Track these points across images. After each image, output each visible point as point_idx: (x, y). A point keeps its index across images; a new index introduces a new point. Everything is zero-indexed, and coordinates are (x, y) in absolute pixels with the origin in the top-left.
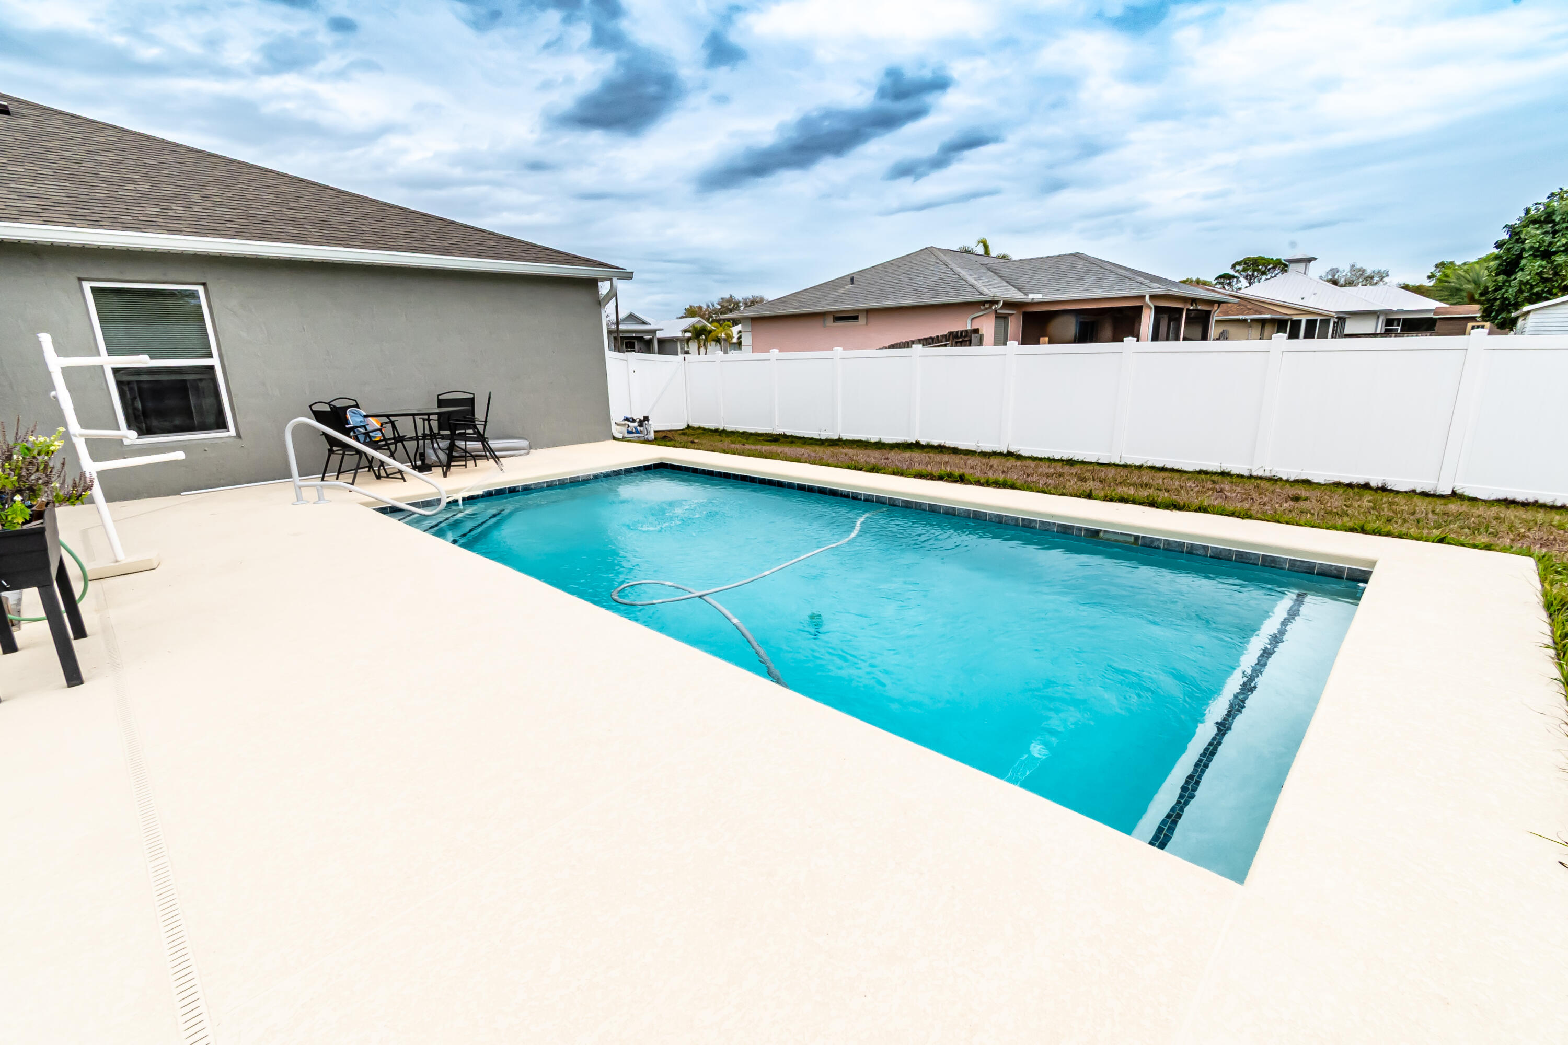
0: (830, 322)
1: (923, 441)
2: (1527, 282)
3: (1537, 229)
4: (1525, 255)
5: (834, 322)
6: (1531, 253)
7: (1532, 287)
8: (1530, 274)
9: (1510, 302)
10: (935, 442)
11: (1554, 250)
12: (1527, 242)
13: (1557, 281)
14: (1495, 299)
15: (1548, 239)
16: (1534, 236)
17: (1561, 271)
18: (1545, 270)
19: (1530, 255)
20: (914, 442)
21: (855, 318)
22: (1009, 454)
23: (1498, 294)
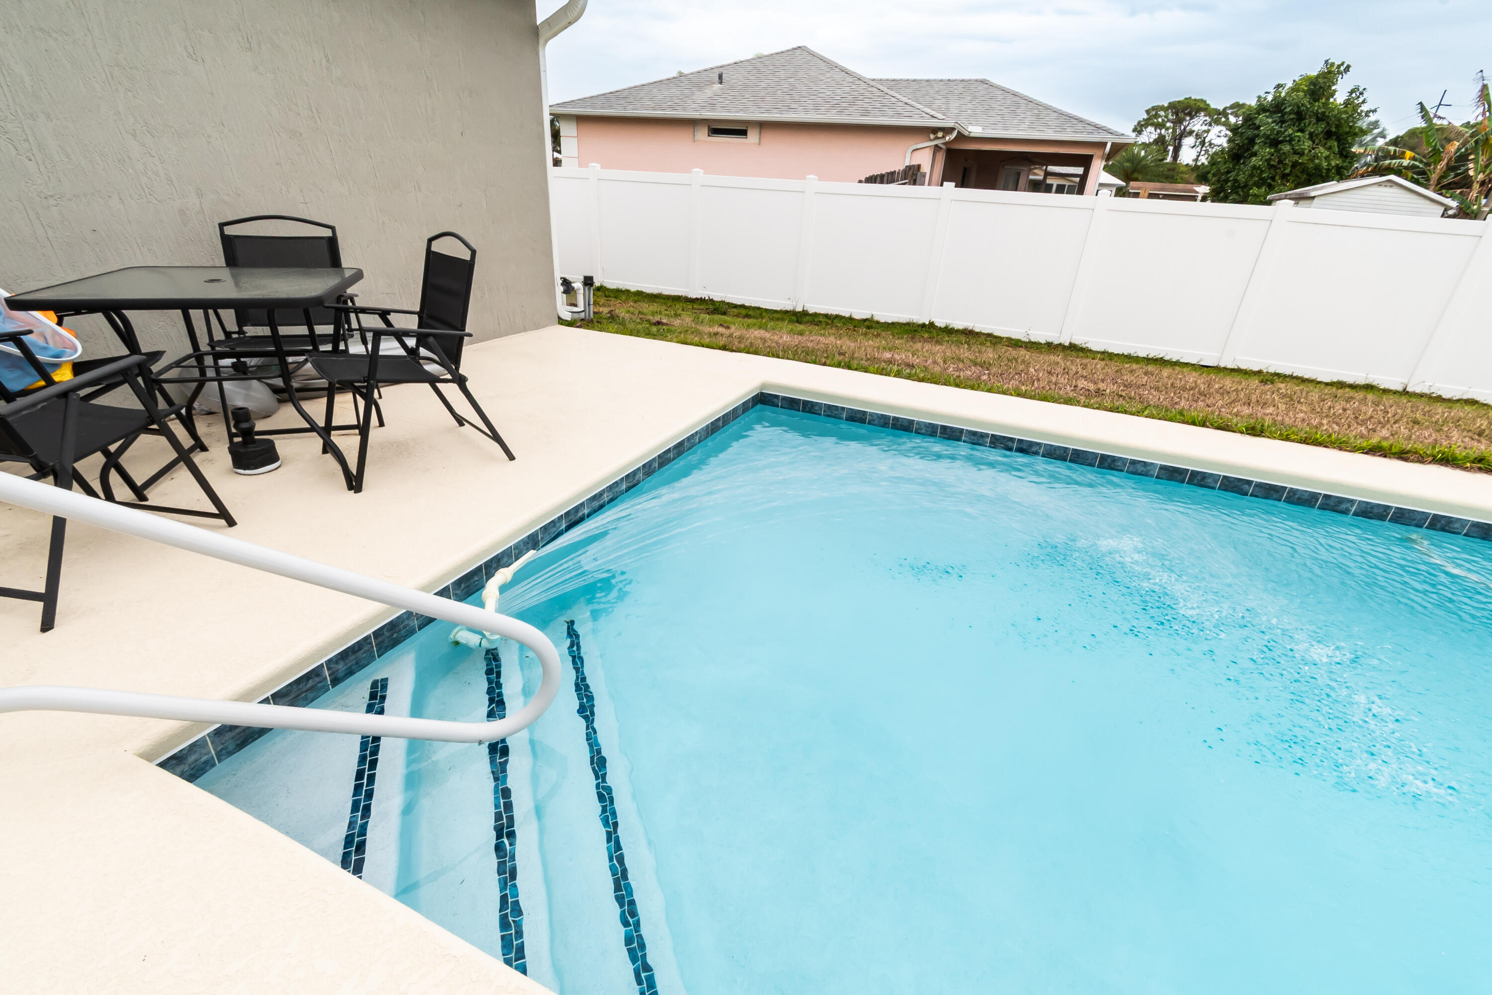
0: (702, 134)
2: (1259, 168)
3: (1267, 117)
4: (1258, 141)
5: (709, 136)
6: (1263, 140)
7: (1262, 171)
8: (1261, 160)
9: (1239, 185)
10: (959, 324)
11: (1281, 139)
12: (1262, 128)
13: (1280, 169)
14: (1227, 181)
15: (1277, 127)
16: (1267, 124)
17: (1285, 159)
18: (1273, 157)
19: (1261, 142)
20: (927, 323)
21: (743, 133)
22: (1073, 347)
23: (1231, 176)
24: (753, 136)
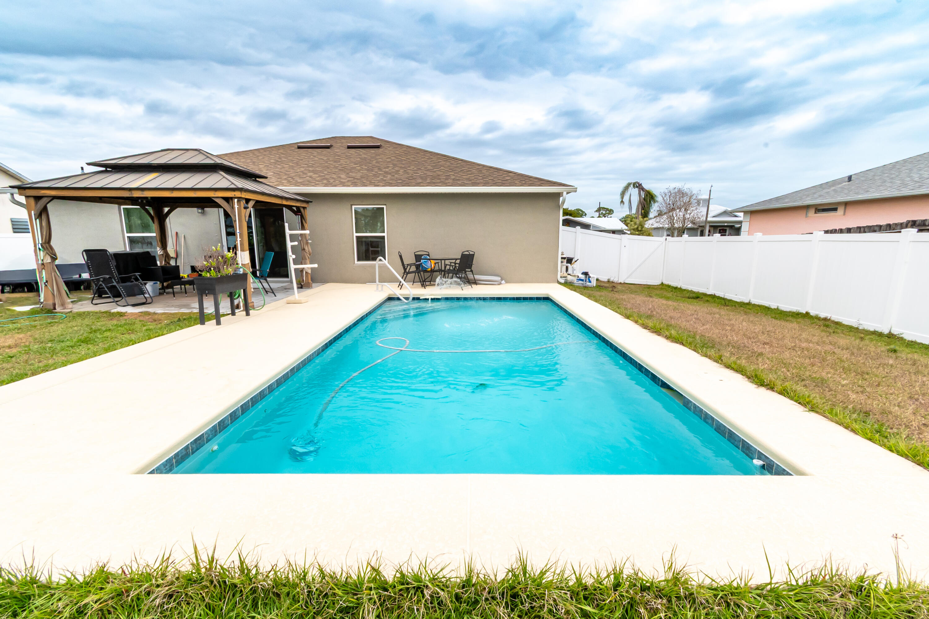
1: (813, 313)
21: (835, 209)
24: (840, 211)
